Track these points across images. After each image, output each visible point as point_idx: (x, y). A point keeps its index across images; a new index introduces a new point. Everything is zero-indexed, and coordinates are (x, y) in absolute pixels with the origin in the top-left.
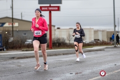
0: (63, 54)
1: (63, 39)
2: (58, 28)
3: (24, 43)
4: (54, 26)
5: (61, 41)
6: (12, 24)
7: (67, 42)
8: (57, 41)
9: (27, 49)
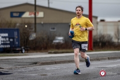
0: (109, 59)
1: (109, 36)
2: (102, 21)
3: (52, 41)
4: (96, 17)
5: (106, 39)
6: (35, 14)
7: (115, 40)
8: (100, 39)
9: (57, 51)
